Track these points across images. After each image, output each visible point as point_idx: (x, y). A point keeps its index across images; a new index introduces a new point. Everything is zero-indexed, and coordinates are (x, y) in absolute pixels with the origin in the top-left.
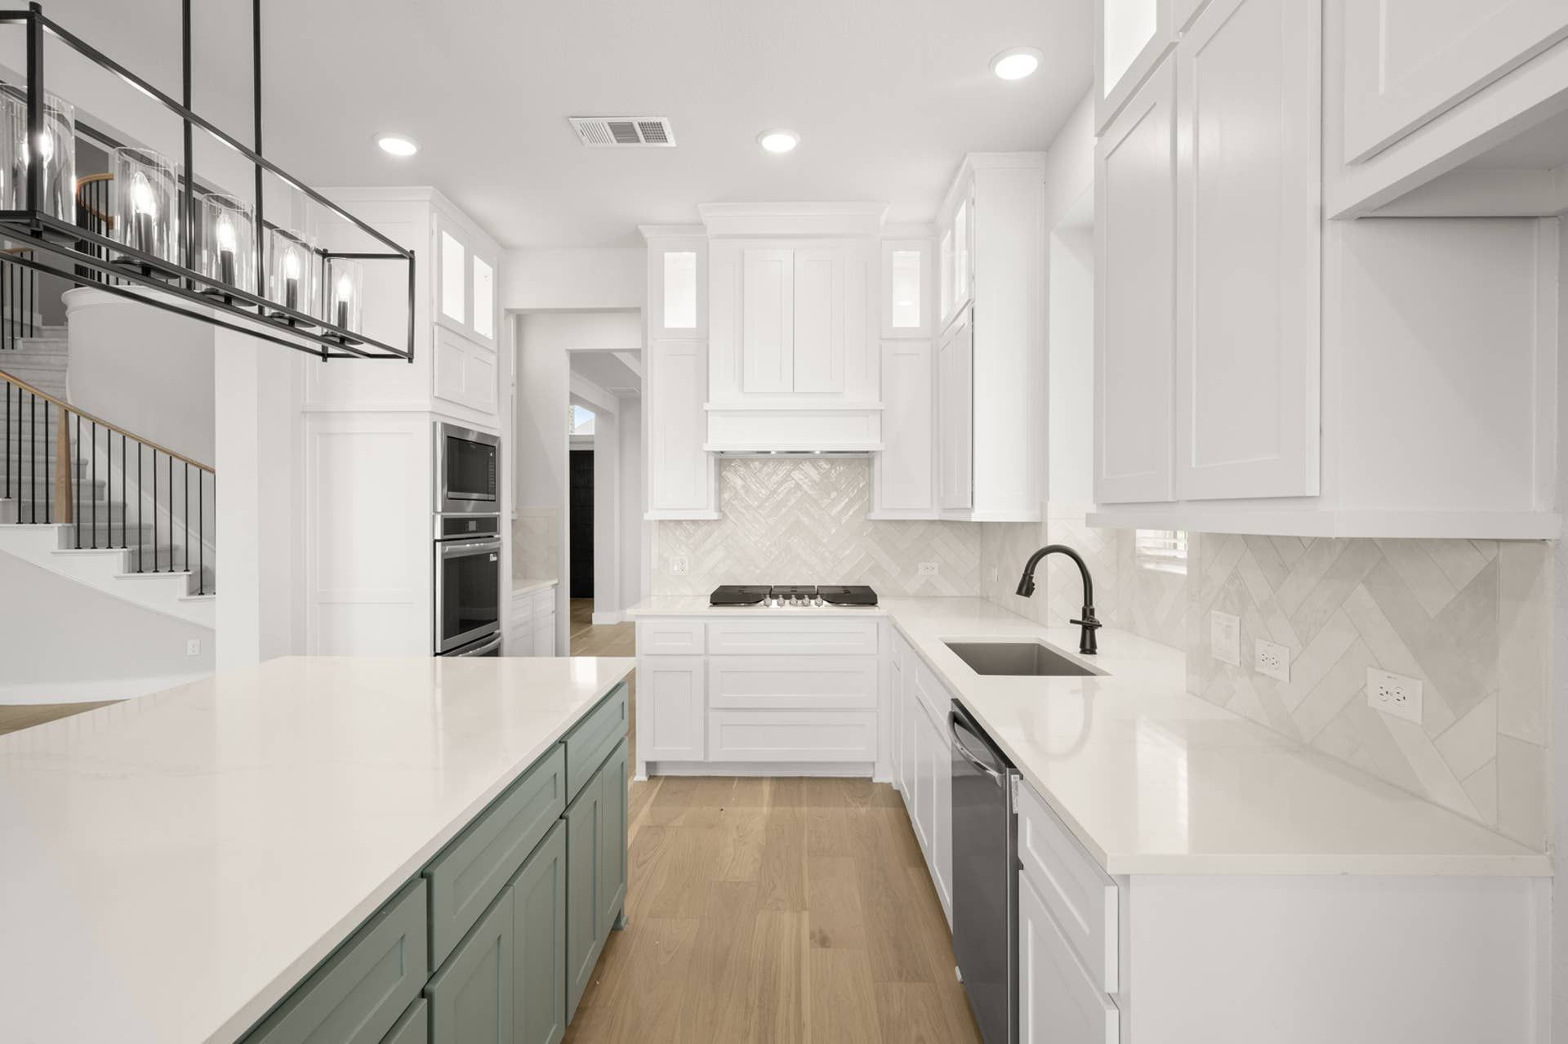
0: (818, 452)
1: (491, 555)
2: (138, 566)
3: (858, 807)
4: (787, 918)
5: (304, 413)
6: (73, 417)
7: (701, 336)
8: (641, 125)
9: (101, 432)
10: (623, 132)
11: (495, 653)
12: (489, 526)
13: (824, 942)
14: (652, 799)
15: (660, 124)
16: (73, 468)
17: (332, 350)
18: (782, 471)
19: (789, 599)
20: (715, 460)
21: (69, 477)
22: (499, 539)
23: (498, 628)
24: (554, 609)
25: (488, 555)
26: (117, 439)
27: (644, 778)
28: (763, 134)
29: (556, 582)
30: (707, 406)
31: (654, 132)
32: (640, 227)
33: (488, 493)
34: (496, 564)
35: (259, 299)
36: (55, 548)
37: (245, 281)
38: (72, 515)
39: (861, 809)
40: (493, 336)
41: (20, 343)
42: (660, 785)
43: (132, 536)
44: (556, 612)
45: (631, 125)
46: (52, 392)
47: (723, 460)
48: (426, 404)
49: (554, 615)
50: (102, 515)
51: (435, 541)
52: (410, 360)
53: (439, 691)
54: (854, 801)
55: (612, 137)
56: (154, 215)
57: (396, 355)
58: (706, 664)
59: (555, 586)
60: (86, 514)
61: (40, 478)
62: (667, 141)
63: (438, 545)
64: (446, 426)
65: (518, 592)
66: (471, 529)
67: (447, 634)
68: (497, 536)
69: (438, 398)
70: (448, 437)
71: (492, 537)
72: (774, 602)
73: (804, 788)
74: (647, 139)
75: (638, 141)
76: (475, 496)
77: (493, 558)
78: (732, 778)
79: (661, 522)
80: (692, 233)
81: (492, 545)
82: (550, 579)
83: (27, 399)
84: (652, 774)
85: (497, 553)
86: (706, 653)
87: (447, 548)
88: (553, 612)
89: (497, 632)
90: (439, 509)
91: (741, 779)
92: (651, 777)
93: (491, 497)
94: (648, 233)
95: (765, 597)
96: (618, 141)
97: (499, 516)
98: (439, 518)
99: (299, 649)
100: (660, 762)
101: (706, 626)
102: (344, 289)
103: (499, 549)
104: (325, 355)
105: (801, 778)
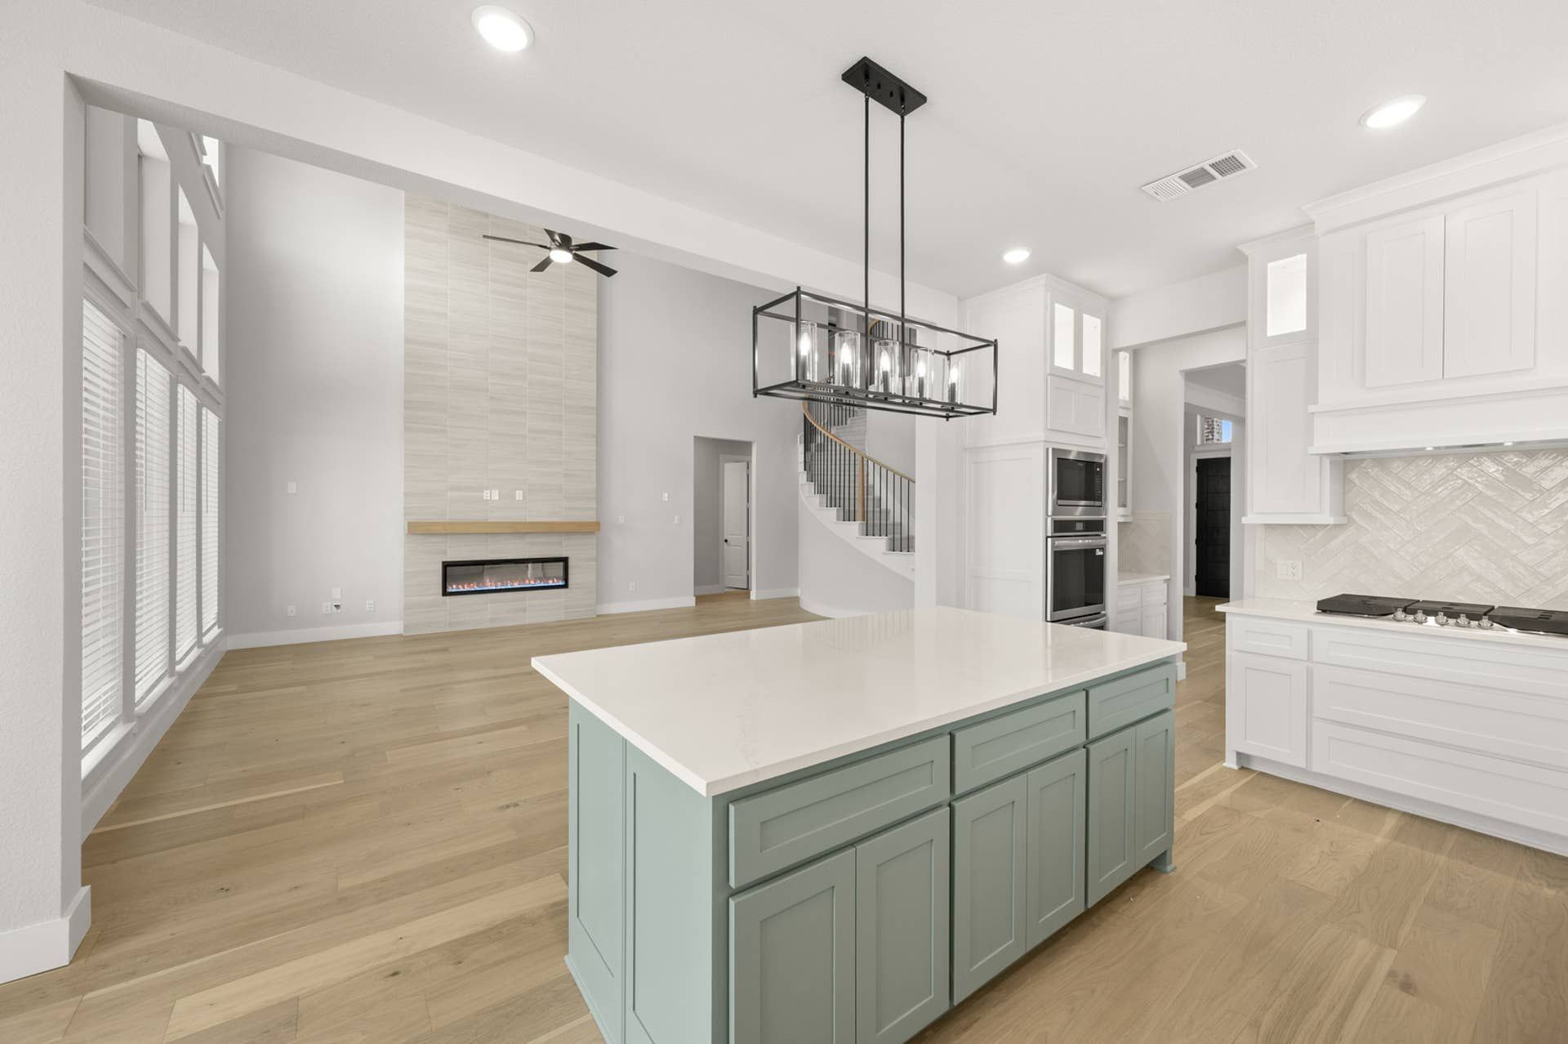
0: (1509, 444)
1: (1098, 550)
2: (893, 548)
3: (1540, 884)
4: (1362, 947)
5: (965, 449)
6: (865, 460)
7: (1310, 338)
8: (1212, 166)
9: (877, 467)
10: (1197, 178)
11: (1101, 627)
12: (1096, 527)
13: (1407, 986)
14: (1235, 787)
15: (1233, 157)
16: (866, 489)
17: (951, 414)
18: (1440, 470)
19: (1478, 620)
20: (1331, 463)
21: (863, 495)
22: (1105, 538)
23: (1104, 610)
24: (1165, 601)
25: (1094, 550)
26: (884, 471)
27: (1235, 767)
28: (1366, 114)
29: (1168, 577)
30: (1312, 408)
31: (1229, 166)
32: (1239, 247)
33: (1094, 500)
34: (1102, 558)
35: (903, 397)
36: (857, 535)
37: (895, 386)
38: (865, 517)
39: (1545, 889)
40: (1101, 374)
41: (848, 421)
42: (1251, 777)
43: (890, 528)
44: (1168, 603)
45: (1203, 170)
46: (857, 447)
47: (1346, 463)
48: (1041, 435)
49: (1166, 606)
50: (877, 515)
51: (1047, 537)
52: (994, 414)
53: (1049, 651)
54: (1534, 876)
55: (1186, 185)
56: (850, 363)
57: (984, 411)
58: (1310, 674)
59: (1167, 581)
60: (870, 515)
61: (852, 496)
62: (1245, 168)
63: (1049, 540)
64: (1054, 450)
65: (1122, 583)
66: (1077, 528)
67: (1056, 608)
68: (1104, 535)
69: (1049, 430)
70: (1058, 459)
71: (1099, 535)
72: (1431, 620)
73: (1453, 838)
74: (1222, 173)
75: (1214, 178)
76: (1083, 503)
77: (1099, 553)
78: (1346, 798)
79: (1267, 526)
80: (1300, 236)
81: (1102, 542)
82: (1162, 574)
83: (847, 452)
84: (1245, 766)
85: (1103, 549)
86: (1310, 659)
87: (1056, 542)
88: (1165, 604)
89: (1103, 612)
90: (1050, 514)
91: (1356, 800)
92: (1242, 768)
93: (1097, 503)
94: (1245, 249)
95: (1396, 610)
96: (1193, 187)
97: (1105, 519)
98: (1049, 519)
99: (960, 605)
100: (1254, 757)
101: (1310, 633)
102: (955, 375)
103: (1105, 545)
104: (947, 417)
105: (1452, 827)
